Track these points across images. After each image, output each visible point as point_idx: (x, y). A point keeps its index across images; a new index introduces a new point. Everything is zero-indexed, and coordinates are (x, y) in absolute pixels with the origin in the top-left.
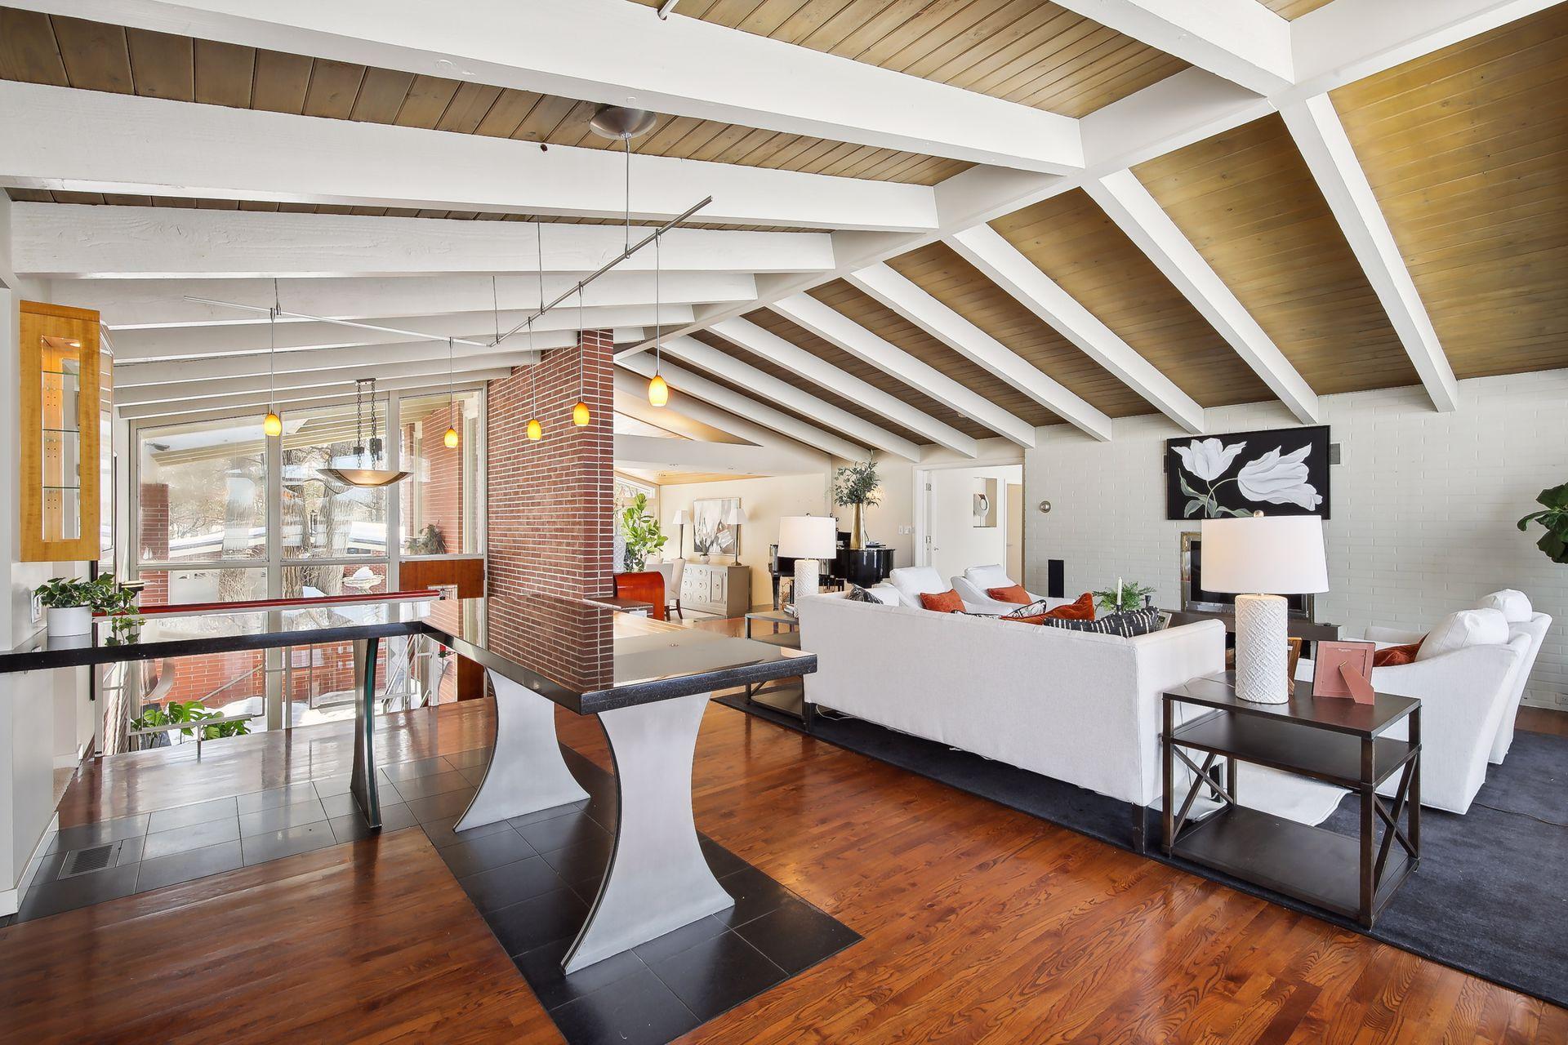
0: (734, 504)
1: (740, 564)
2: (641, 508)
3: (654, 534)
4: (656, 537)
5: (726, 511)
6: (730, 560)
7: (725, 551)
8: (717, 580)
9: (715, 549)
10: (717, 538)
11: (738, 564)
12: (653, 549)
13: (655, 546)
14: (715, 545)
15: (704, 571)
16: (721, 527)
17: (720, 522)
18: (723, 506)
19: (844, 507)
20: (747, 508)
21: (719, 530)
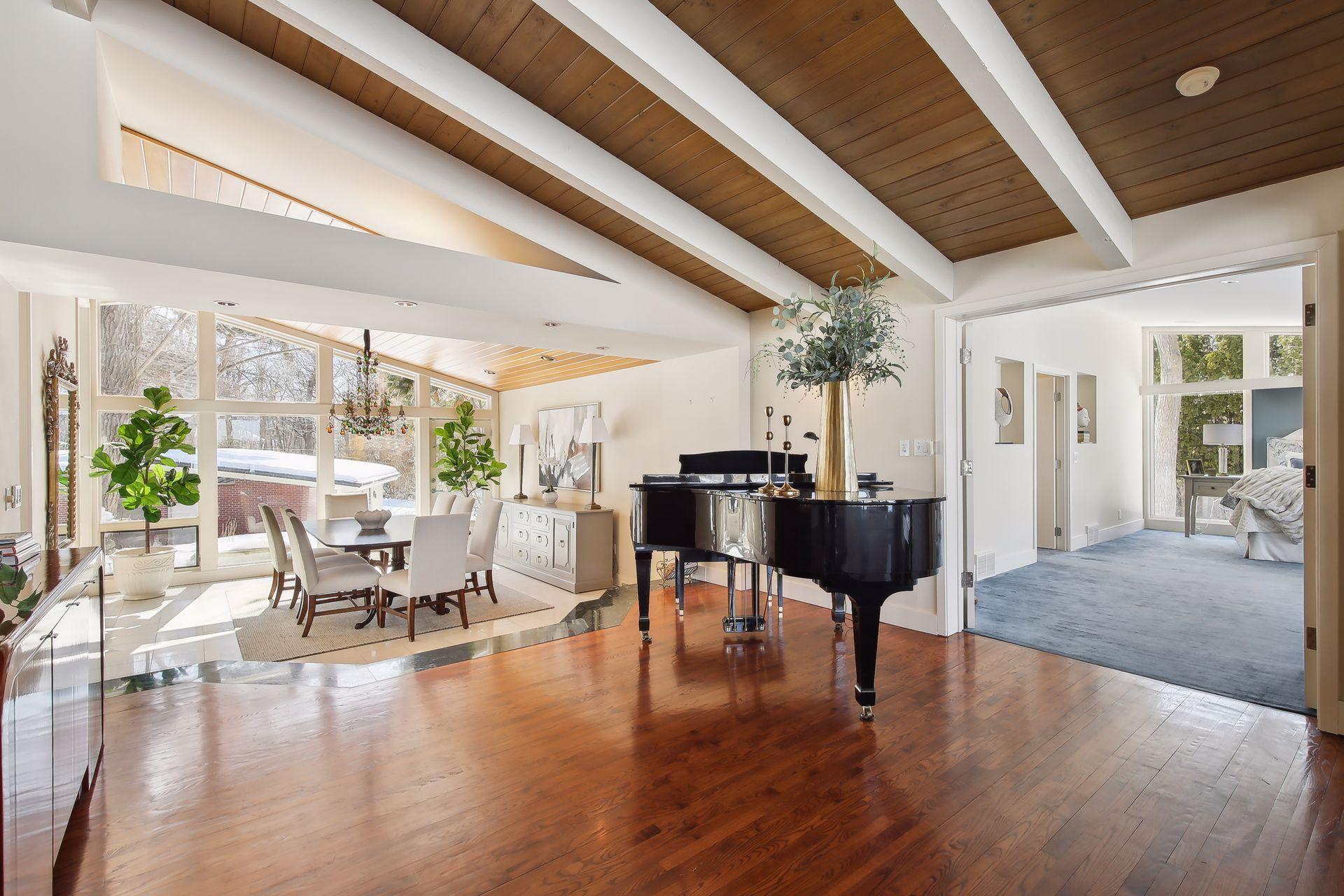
0: (591, 411)
1: (599, 507)
2: (466, 423)
3: (486, 460)
4: (489, 463)
5: (578, 425)
6: (585, 498)
7: (579, 486)
8: (562, 533)
9: (565, 482)
10: (568, 464)
11: (595, 506)
12: (483, 482)
13: (489, 477)
14: (566, 475)
15: (544, 518)
16: (574, 448)
17: (573, 441)
18: (576, 415)
19: (802, 388)
20: (609, 419)
21: (571, 454)
